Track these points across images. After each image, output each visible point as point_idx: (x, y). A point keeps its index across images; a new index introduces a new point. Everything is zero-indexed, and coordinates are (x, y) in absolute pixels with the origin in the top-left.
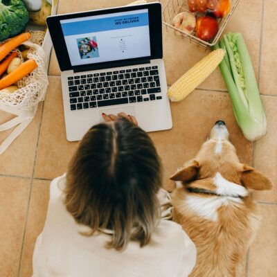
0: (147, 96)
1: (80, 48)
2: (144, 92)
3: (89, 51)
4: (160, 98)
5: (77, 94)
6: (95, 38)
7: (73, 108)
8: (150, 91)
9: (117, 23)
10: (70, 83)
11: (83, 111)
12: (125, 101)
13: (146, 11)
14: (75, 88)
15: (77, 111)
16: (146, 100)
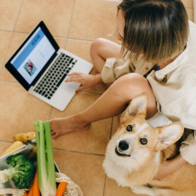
0: (71, 65)
1: (27, 71)
2: (68, 65)
3: (32, 69)
4: (76, 61)
5: (45, 92)
6: (29, 60)
7: (49, 98)
8: (70, 62)
9: (33, 44)
10: (37, 91)
11: (54, 95)
12: (65, 75)
13: (39, 29)
14: (41, 91)
15: (52, 98)
16: (72, 66)
